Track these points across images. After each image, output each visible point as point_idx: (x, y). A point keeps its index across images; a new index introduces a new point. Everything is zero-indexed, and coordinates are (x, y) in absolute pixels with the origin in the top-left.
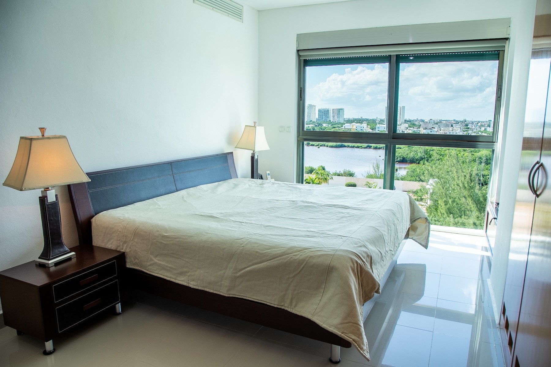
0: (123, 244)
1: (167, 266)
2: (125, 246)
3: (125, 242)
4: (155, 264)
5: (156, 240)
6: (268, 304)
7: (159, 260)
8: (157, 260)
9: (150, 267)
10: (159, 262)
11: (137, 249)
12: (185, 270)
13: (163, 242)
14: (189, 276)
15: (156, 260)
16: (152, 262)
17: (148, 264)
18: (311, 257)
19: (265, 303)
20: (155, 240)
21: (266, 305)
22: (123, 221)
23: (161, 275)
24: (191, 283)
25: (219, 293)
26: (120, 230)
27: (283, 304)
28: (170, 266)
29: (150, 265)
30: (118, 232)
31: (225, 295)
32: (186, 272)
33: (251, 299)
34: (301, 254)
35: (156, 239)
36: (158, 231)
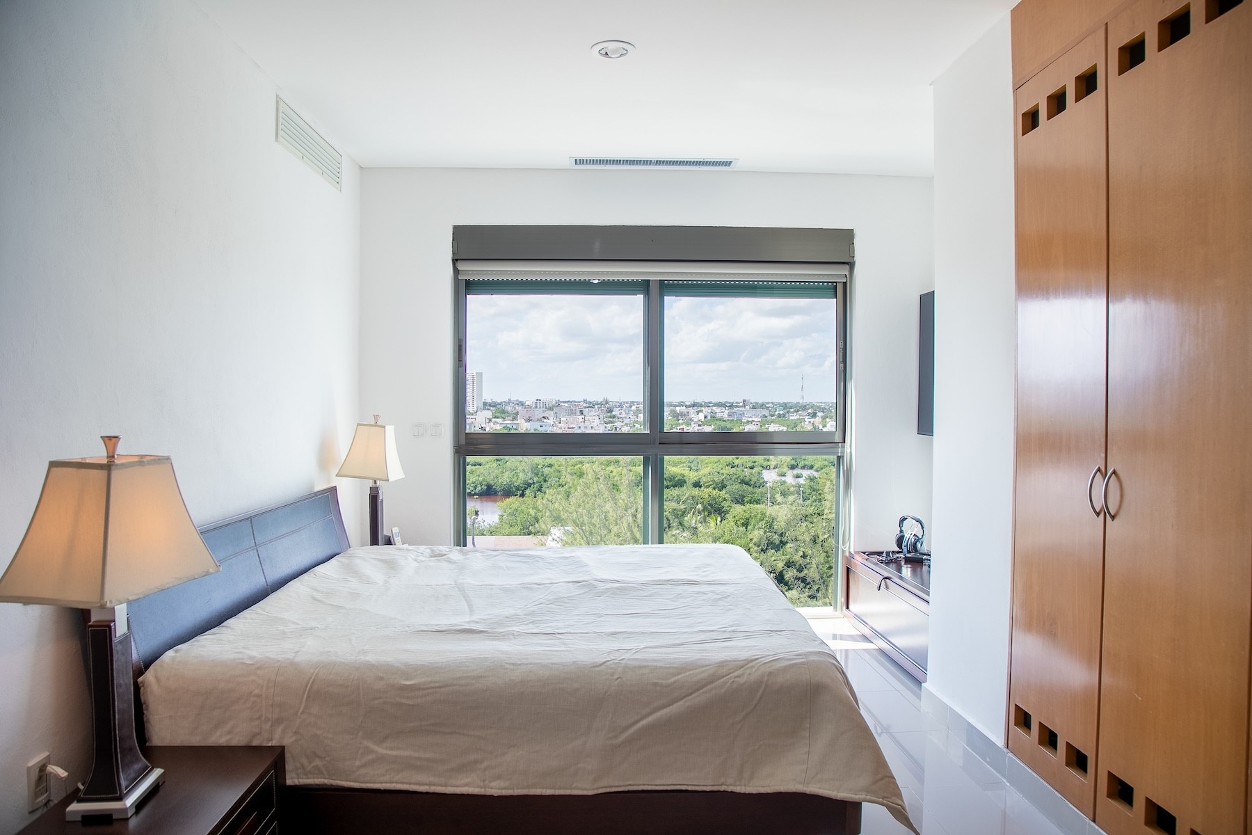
0: (271, 726)
1: (419, 759)
2: (280, 729)
3: (279, 721)
4: (382, 759)
5: (381, 700)
6: (690, 788)
7: (392, 749)
8: (386, 748)
9: (363, 771)
10: (394, 753)
11: (319, 732)
12: (472, 757)
13: (404, 701)
14: (485, 769)
15: (381, 751)
16: (370, 757)
17: (358, 763)
18: (770, 673)
19: (684, 788)
20: (377, 702)
21: (687, 791)
22: (259, 668)
23: (403, 783)
24: (494, 784)
25: (568, 792)
26: (257, 691)
27: (723, 780)
28: (428, 755)
29: (364, 766)
30: (252, 699)
31: (585, 793)
32: (476, 762)
33: (649, 788)
34: (748, 671)
35: (381, 698)
36: (381, 679)
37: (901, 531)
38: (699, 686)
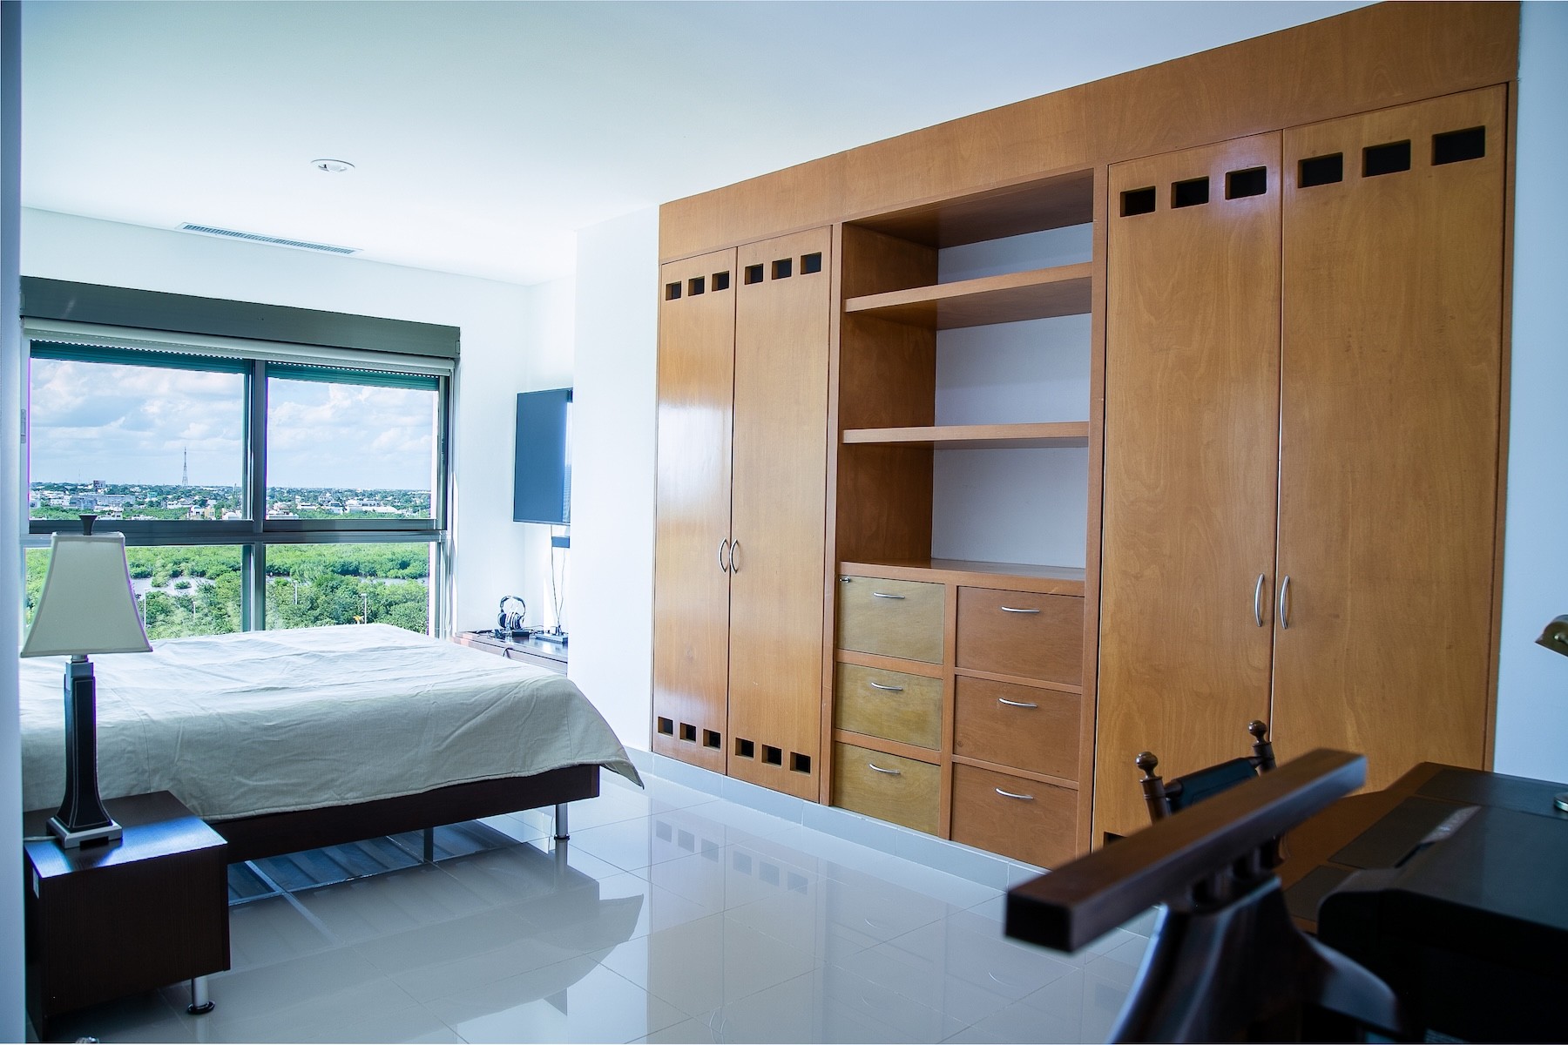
0: (149, 777)
1: (286, 785)
2: (157, 778)
3: (155, 771)
4: (254, 790)
5: (250, 741)
6: (491, 778)
7: (261, 780)
8: (256, 781)
9: (237, 803)
10: (264, 783)
11: (195, 776)
12: (329, 777)
13: (271, 739)
14: (340, 786)
15: (251, 783)
16: (242, 790)
17: (231, 797)
18: (537, 689)
19: (487, 778)
20: (246, 742)
21: (489, 780)
22: (123, 729)
23: (273, 807)
24: (348, 795)
25: (405, 793)
26: (130, 748)
27: (512, 769)
28: (293, 781)
29: (235, 799)
30: (126, 755)
31: (418, 792)
32: (333, 780)
33: (463, 782)
34: (522, 689)
35: (249, 739)
36: (245, 723)
37: (502, 611)
38: (491, 703)
